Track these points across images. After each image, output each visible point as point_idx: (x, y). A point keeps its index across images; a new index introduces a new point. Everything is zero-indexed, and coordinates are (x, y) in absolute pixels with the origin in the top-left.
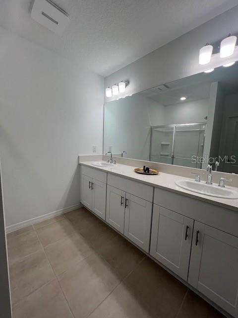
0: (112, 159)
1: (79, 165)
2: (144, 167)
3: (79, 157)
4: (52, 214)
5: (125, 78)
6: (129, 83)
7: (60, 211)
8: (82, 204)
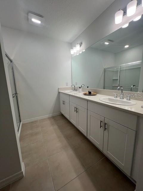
0: (75, 89)
1: (59, 93)
2: (89, 91)
3: (58, 88)
4: (47, 116)
5: (80, 42)
6: (82, 43)
7: (51, 115)
8: (61, 113)
